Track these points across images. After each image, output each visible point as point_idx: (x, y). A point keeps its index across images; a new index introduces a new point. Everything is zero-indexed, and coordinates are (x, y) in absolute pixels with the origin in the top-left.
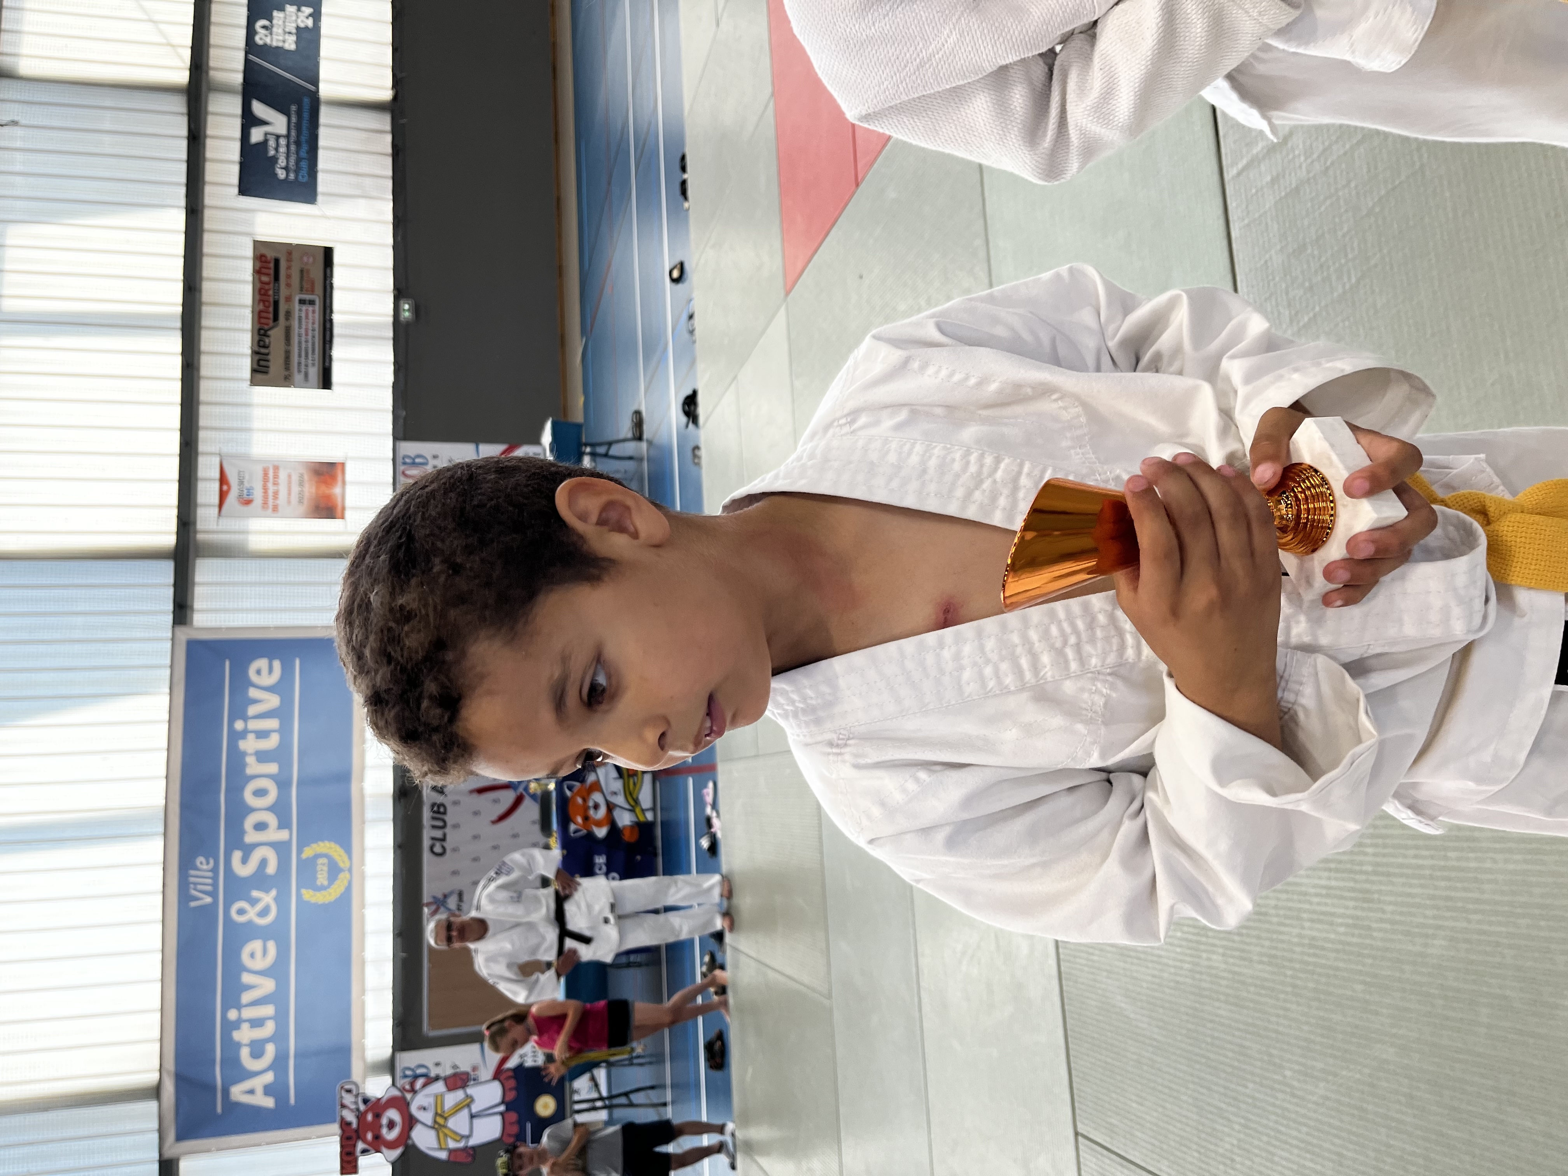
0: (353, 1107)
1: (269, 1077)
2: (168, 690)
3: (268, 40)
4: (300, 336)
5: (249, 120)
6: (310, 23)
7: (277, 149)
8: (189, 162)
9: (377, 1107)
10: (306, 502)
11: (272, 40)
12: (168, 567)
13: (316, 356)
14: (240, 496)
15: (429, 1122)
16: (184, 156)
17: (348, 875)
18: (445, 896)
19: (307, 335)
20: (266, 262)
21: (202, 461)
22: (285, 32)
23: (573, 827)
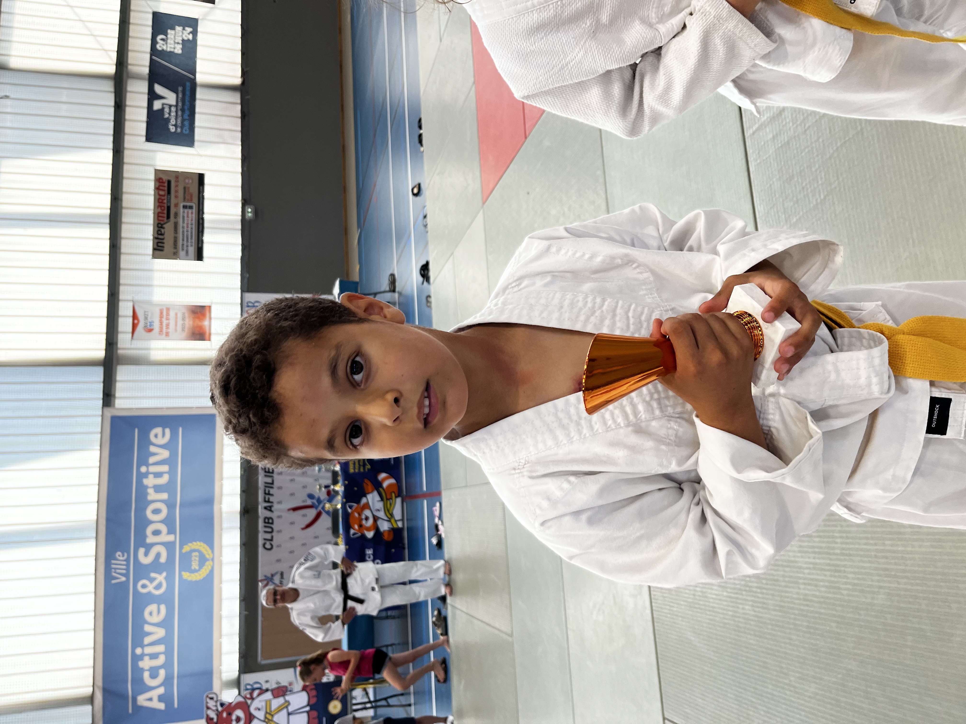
0: (214, 708)
1: (161, 690)
2: (99, 448)
3: (165, 48)
4: (183, 227)
5: (153, 96)
6: (190, 37)
7: (169, 114)
8: (115, 121)
9: (229, 708)
10: (186, 330)
11: (167, 47)
12: (100, 371)
13: (193, 241)
14: (145, 327)
15: (262, 718)
16: (112, 117)
17: (211, 563)
18: (272, 575)
19: (187, 227)
20: (163, 182)
21: (122, 305)
22: (175, 43)
23: (352, 531)
